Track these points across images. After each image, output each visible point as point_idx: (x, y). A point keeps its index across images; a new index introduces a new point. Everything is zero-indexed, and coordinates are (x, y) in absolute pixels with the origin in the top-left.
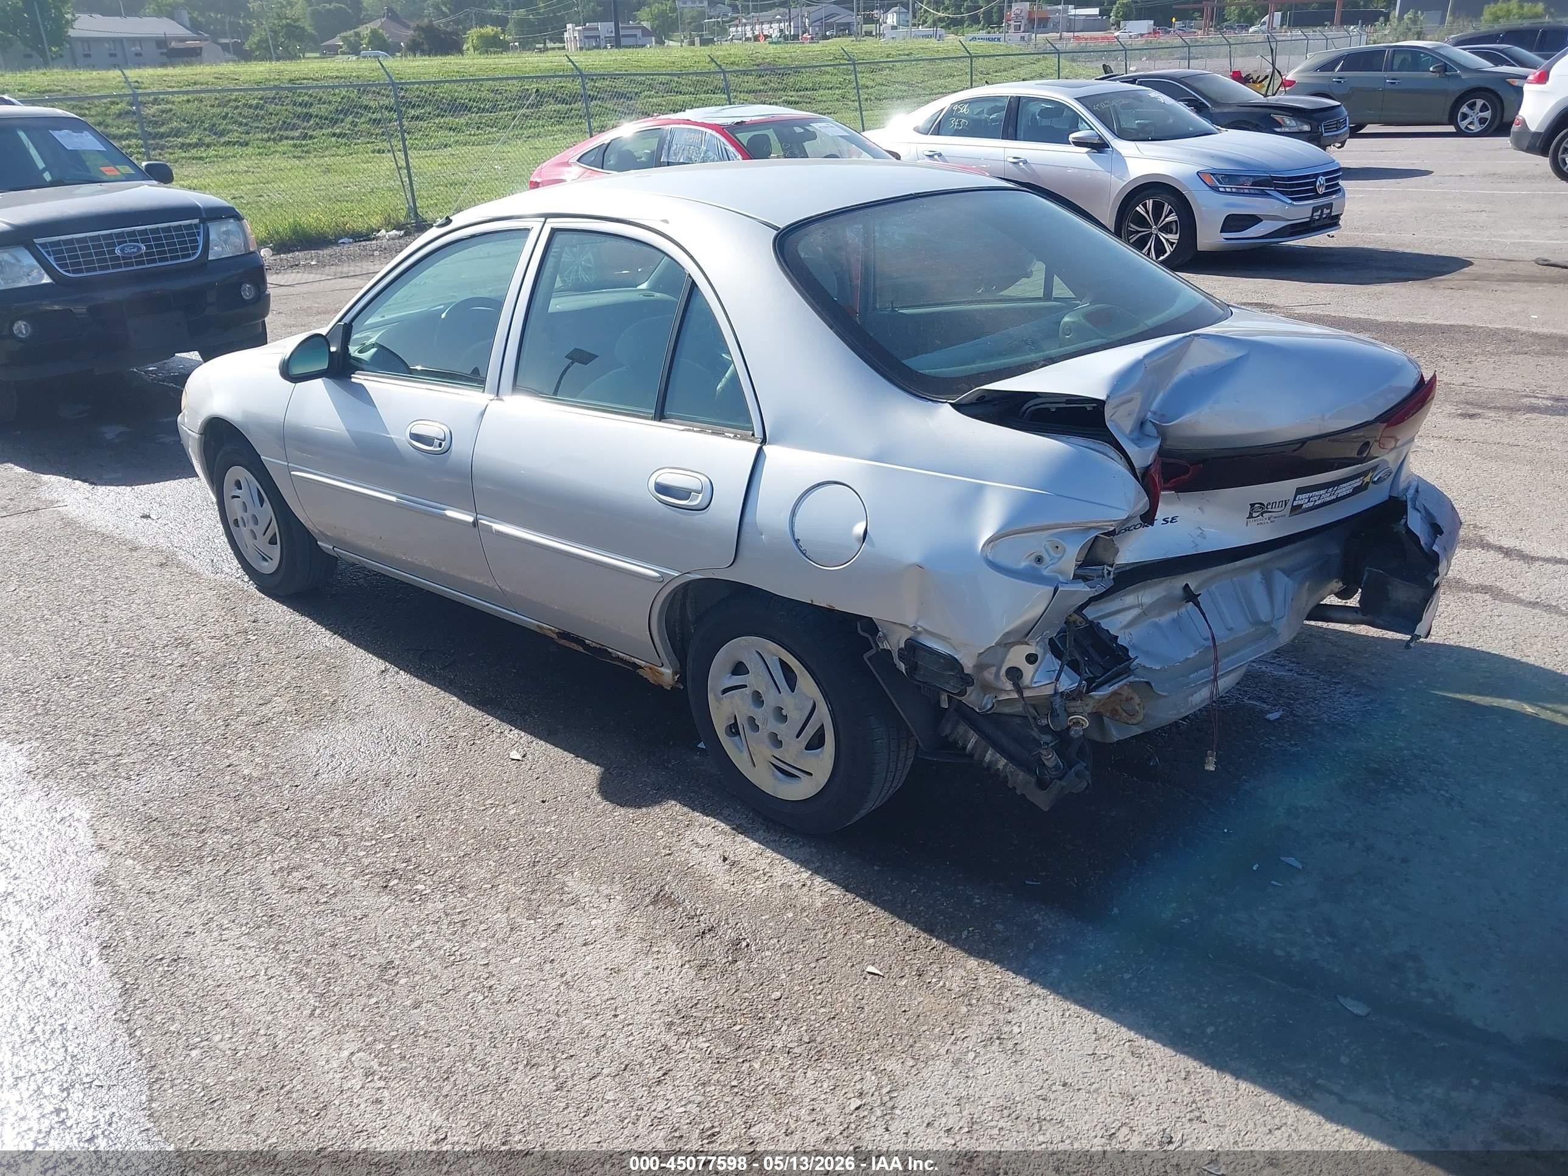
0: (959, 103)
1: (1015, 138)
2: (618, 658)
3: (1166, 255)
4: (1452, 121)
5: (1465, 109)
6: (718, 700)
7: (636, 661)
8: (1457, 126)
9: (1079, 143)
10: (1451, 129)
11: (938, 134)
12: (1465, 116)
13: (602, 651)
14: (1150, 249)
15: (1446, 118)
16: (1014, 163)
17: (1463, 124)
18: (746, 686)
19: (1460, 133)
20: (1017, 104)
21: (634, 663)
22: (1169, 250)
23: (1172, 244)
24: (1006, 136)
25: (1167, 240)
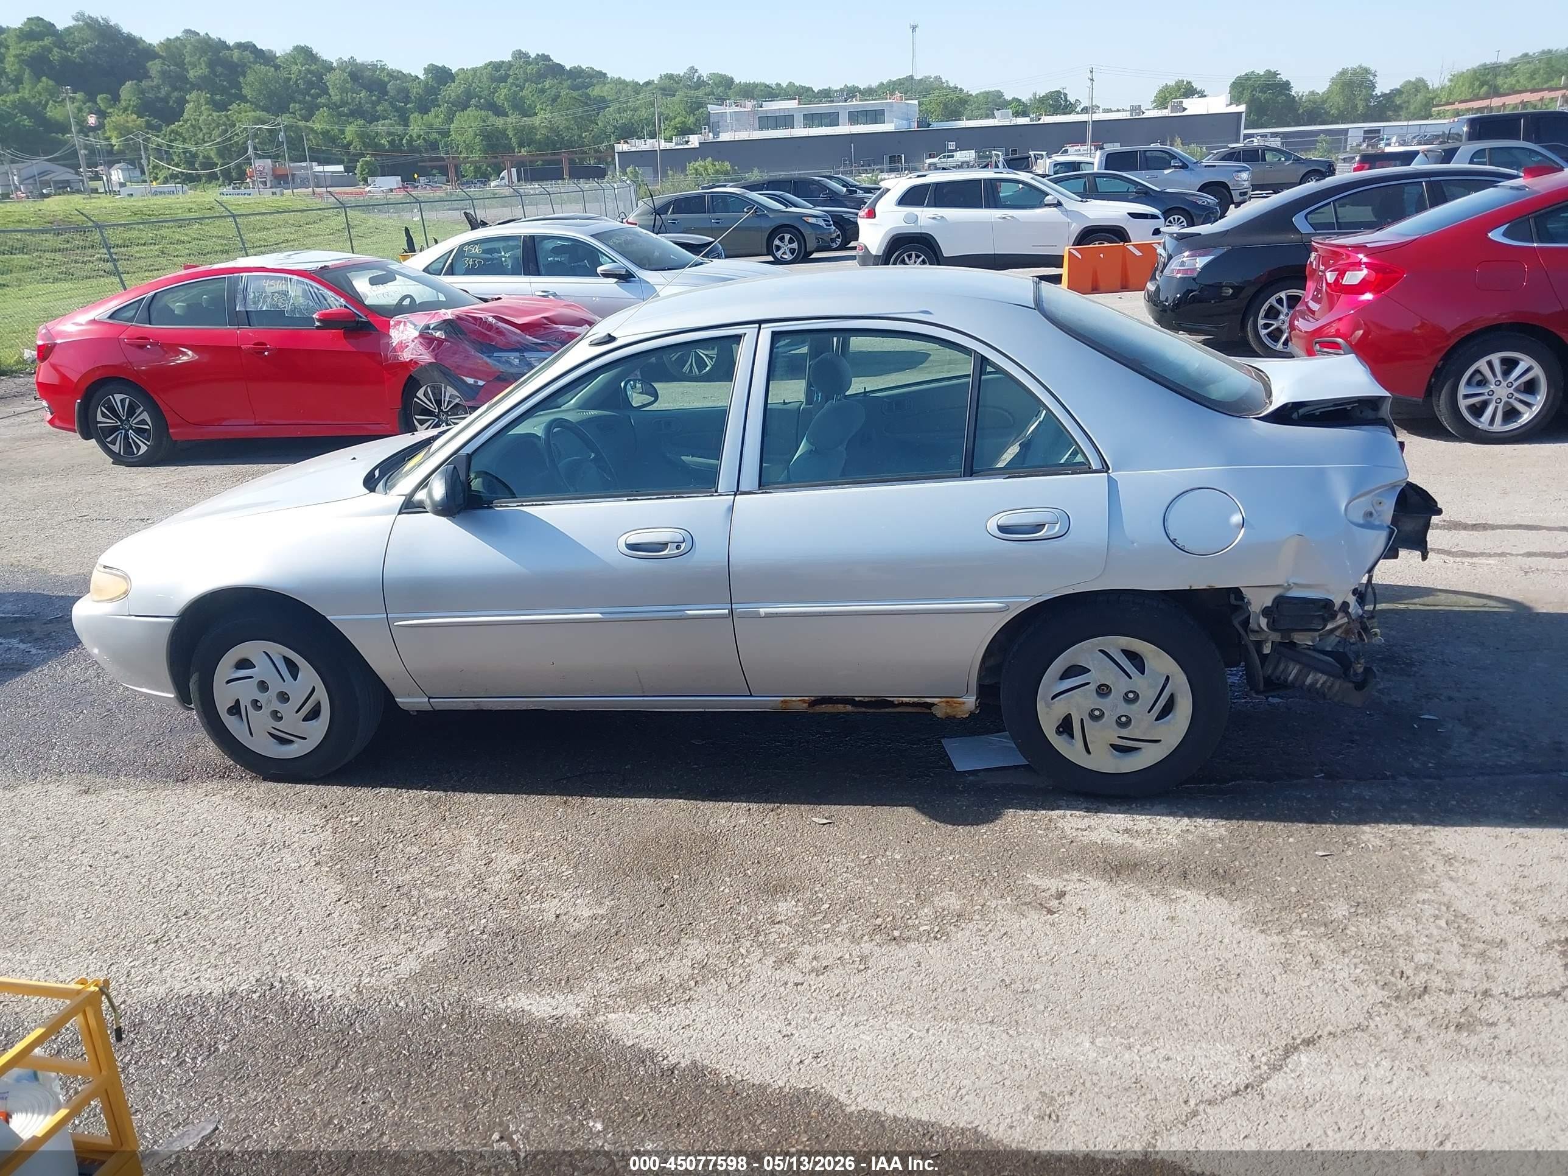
0: (468, 244)
1: (538, 273)
2: (902, 704)
3: (708, 369)
4: (769, 252)
5: (777, 242)
6: (1048, 706)
7: (928, 700)
8: (774, 256)
9: (606, 275)
10: (771, 258)
11: (453, 274)
12: (778, 248)
13: (882, 703)
14: (691, 364)
15: (764, 251)
16: (543, 296)
17: (779, 254)
18: (1088, 683)
19: (777, 262)
20: (531, 244)
21: (926, 703)
22: (710, 365)
23: (711, 358)
24: (527, 273)
25: (706, 355)
